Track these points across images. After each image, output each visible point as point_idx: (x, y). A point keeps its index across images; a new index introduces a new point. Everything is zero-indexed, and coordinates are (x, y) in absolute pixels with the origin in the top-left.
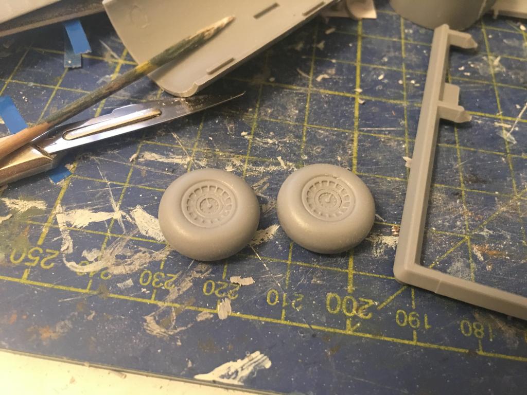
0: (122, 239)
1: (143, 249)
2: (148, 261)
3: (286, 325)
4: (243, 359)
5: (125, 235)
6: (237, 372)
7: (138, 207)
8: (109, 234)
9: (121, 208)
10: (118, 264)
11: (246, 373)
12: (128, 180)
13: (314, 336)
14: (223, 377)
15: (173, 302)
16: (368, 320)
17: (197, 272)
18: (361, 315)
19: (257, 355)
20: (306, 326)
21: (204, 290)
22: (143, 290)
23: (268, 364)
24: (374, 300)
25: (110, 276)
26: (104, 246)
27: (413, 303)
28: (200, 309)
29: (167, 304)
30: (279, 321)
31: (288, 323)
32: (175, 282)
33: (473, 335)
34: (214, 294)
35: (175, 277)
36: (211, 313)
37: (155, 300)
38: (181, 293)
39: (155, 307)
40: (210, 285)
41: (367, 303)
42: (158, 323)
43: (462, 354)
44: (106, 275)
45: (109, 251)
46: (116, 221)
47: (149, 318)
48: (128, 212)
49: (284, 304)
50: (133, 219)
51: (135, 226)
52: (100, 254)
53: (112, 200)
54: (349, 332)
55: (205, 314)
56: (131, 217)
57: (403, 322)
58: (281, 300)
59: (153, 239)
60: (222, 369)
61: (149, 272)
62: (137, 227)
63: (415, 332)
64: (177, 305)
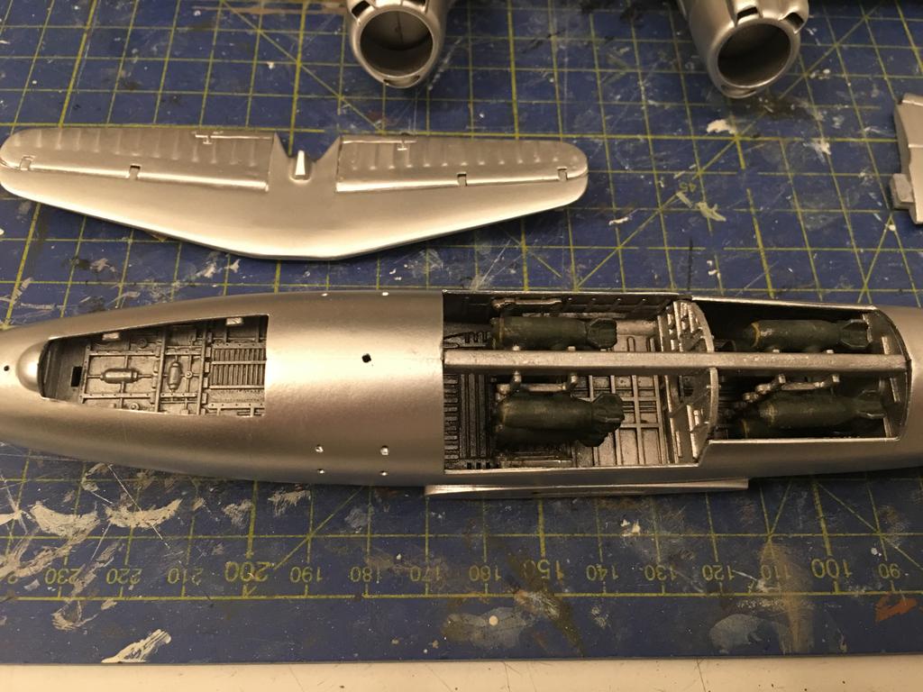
0: (25, 540)
1: (46, 548)
2: (51, 559)
3: (185, 601)
4: (145, 638)
5: (27, 535)
6: (140, 651)
7: (38, 503)
8: (11, 537)
9: (20, 508)
10: (23, 567)
11: (147, 651)
12: (24, 475)
13: (212, 606)
14: (127, 658)
15: (78, 595)
16: (263, 582)
17: (100, 562)
18: (257, 579)
19: (158, 633)
20: (206, 598)
21: (108, 579)
22: (49, 588)
23: (168, 640)
24: (271, 562)
25: (17, 580)
26: (8, 550)
27: (308, 558)
28: (105, 599)
29: (72, 599)
30: (179, 598)
31: (188, 598)
32: (79, 575)
33: (361, 580)
34: (117, 582)
35: (79, 570)
36: (115, 601)
37: (61, 596)
38: (85, 586)
39: (62, 603)
40: (113, 575)
41: (263, 566)
42: (65, 618)
43: (349, 600)
44: (13, 579)
45: (13, 555)
46: (17, 521)
47: (57, 615)
48: (28, 510)
49: (185, 580)
50: (34, 517)
51: (36, 524)
52: (5, 559)
53: (11, 500)
54: (245, 597)
55: (109, 603)
56: (31, 515)
57: (295, 579)
58: (181, 577)
59: (55, 535)
60: (127, 651)
61: (54, 570)
62: (38, 525)
63: (307, 587)
64: (82, 598)
